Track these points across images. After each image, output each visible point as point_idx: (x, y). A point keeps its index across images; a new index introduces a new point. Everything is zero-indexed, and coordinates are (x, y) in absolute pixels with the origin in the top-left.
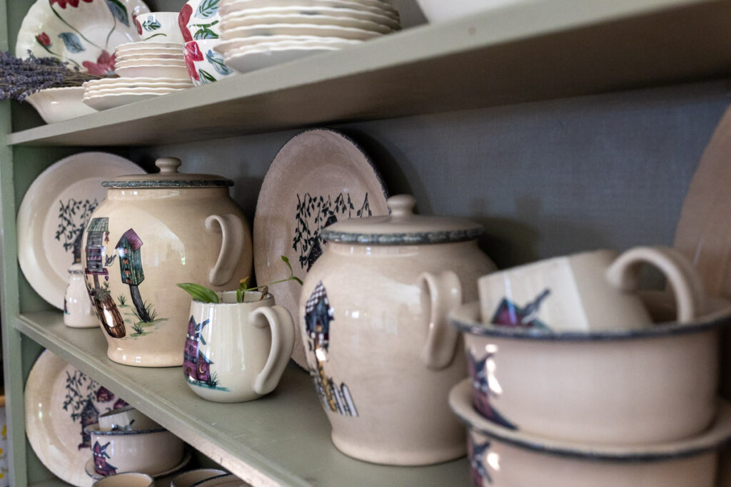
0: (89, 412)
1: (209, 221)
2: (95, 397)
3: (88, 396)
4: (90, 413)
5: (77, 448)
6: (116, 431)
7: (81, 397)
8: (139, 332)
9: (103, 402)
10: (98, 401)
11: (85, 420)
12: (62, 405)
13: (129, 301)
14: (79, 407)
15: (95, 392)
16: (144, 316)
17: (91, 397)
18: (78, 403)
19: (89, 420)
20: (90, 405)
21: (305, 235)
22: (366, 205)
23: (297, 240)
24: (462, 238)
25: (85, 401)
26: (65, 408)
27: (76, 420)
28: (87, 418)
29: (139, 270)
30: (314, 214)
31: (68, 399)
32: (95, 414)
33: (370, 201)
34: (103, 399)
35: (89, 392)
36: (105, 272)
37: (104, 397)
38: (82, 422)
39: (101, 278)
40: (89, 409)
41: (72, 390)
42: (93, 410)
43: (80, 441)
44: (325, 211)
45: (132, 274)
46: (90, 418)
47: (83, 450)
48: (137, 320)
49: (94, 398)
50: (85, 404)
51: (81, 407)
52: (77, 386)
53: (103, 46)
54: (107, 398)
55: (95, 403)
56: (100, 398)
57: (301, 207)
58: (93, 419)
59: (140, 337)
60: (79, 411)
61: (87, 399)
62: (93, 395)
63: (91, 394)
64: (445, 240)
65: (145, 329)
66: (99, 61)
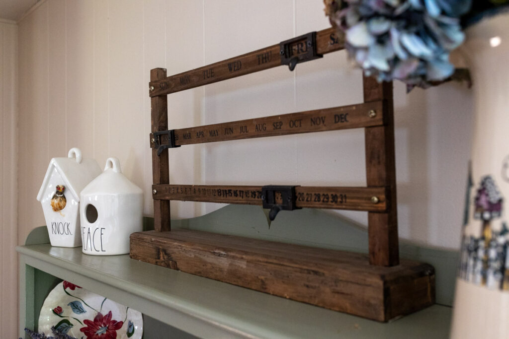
53: (98, 310)
66: (95, 320)
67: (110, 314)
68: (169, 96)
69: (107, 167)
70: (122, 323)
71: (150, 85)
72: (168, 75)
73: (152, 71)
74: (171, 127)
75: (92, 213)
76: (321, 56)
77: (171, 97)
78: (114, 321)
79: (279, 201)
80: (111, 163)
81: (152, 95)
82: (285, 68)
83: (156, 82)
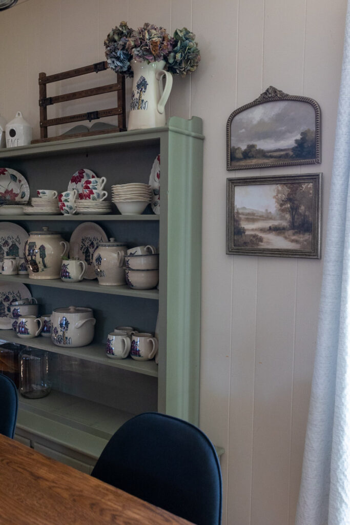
1: (61, 243)
6: (19, 305)
8: (43, 270)
13: (41, 262)
16: (45, 266)
21: (84, 247)
22: (101, 239)
23: (81, 248)
24: (124, 245)
29: (45, 254)
30: (87, 241)
33: (103, 239)
36: (35, 255)
39: (34, 257)
44: (90, 241)
45: (43, 256)
48: (43, 267)
53: (6, 187)
57: (83, 240)
59: (43, 272)
64: (121, 246)
65: (45, 270)
66: (5, 192)
67: (12, 190)
68: (47, 84)
69: (17, 116)
70: (18, 194)
71: (39, 79)
72: (47, 76)
73: (40, 74)
74: (48, 97)
75: (13, 133)
76: (106, 69)
77: (48, 85)
78: (14, 193)
79: (92, 116)
80: (19, 114)
81: (40, 84)
82: (95, 73)
83: (42, 78)
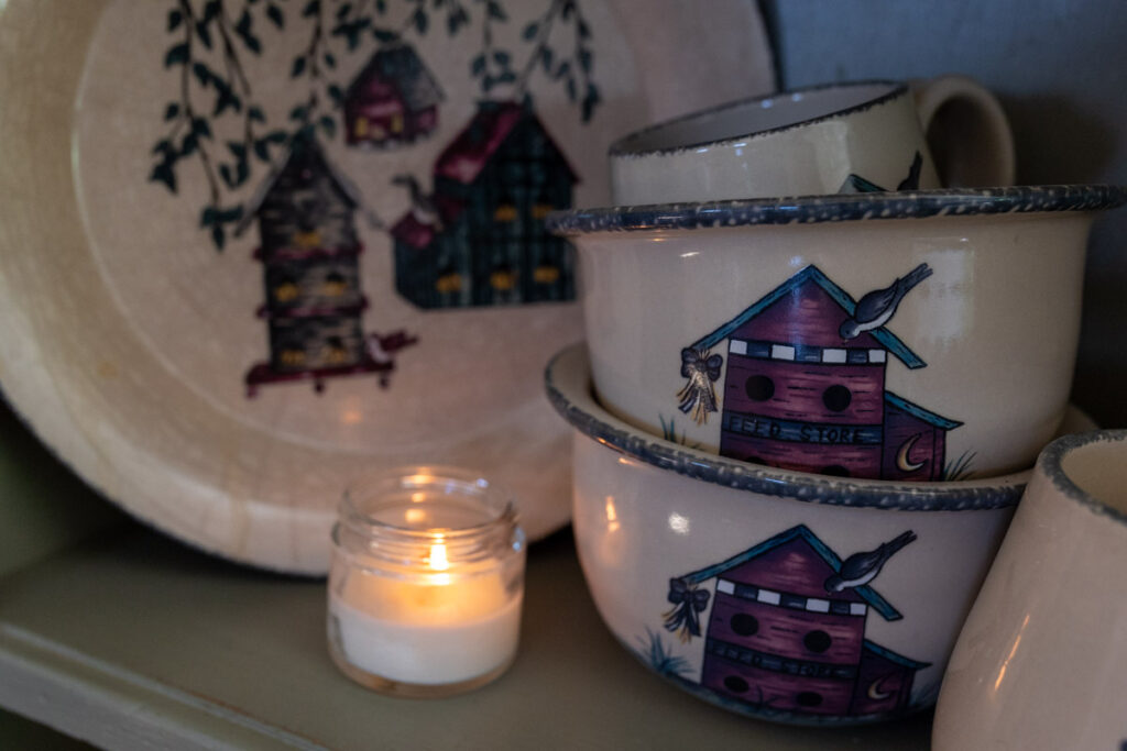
0: (299, 197)
2: (338, 117)
3: (298, 113)
4: (309, 205)
5: (240, 387)
7: (256, 114)
9: (380, 144)
10: (353, 140)
11: (283, 240)
12: (148, 162)
14: (244, 173)
15: (334, 91)
17: (315, 116)
18: (238, 150)
19: (302, 243)
20: (305, 162)
25: (278, 137)
26: (164, 175)
27: (232, 245)
28: (290, 229)
31: (180, 130)
32: (338, 207)
34: (378, 132)
35: (301, 89)
37: (385, 122)
38: (261, 254)
40: (303, 184)
41: (204, 74)
42: (324, 185)
43: (257, 350)
46: (307, 228)
47: (271, 393)
49: (327, 122)
50: (278, 153)
51: (260, 171)
52: (229, 50)
54: (398, 126)
55: (335, 150)
56: (362, 128)
58: (327, 235)
60: (248, 195)
61: (292, 127)
62: (326, 106)
63: (314, 101)
